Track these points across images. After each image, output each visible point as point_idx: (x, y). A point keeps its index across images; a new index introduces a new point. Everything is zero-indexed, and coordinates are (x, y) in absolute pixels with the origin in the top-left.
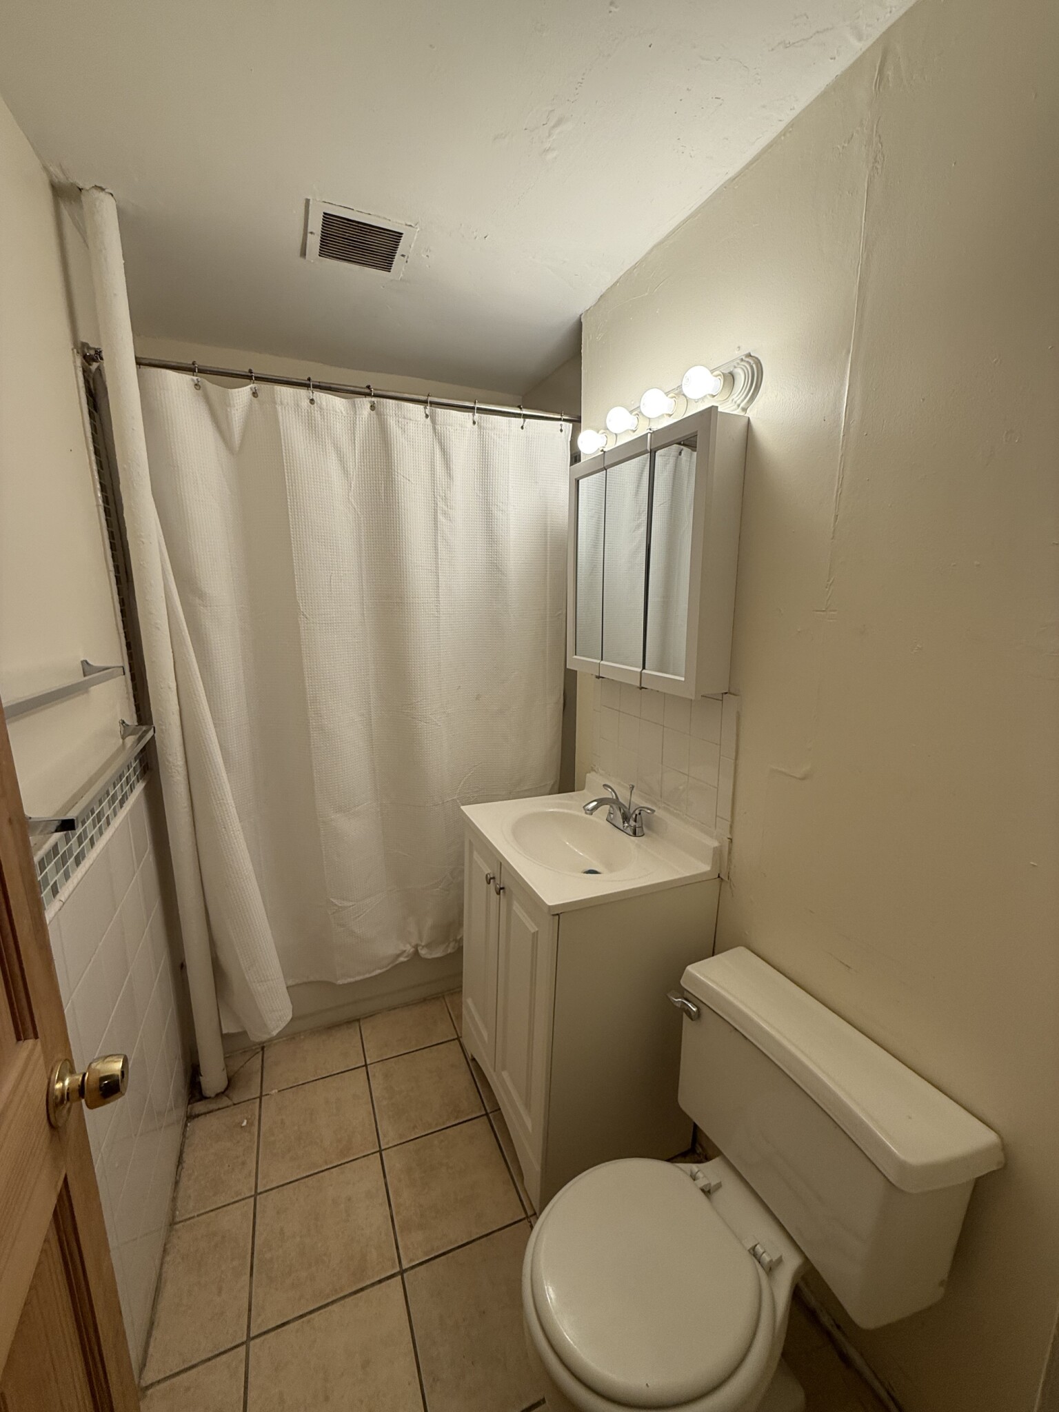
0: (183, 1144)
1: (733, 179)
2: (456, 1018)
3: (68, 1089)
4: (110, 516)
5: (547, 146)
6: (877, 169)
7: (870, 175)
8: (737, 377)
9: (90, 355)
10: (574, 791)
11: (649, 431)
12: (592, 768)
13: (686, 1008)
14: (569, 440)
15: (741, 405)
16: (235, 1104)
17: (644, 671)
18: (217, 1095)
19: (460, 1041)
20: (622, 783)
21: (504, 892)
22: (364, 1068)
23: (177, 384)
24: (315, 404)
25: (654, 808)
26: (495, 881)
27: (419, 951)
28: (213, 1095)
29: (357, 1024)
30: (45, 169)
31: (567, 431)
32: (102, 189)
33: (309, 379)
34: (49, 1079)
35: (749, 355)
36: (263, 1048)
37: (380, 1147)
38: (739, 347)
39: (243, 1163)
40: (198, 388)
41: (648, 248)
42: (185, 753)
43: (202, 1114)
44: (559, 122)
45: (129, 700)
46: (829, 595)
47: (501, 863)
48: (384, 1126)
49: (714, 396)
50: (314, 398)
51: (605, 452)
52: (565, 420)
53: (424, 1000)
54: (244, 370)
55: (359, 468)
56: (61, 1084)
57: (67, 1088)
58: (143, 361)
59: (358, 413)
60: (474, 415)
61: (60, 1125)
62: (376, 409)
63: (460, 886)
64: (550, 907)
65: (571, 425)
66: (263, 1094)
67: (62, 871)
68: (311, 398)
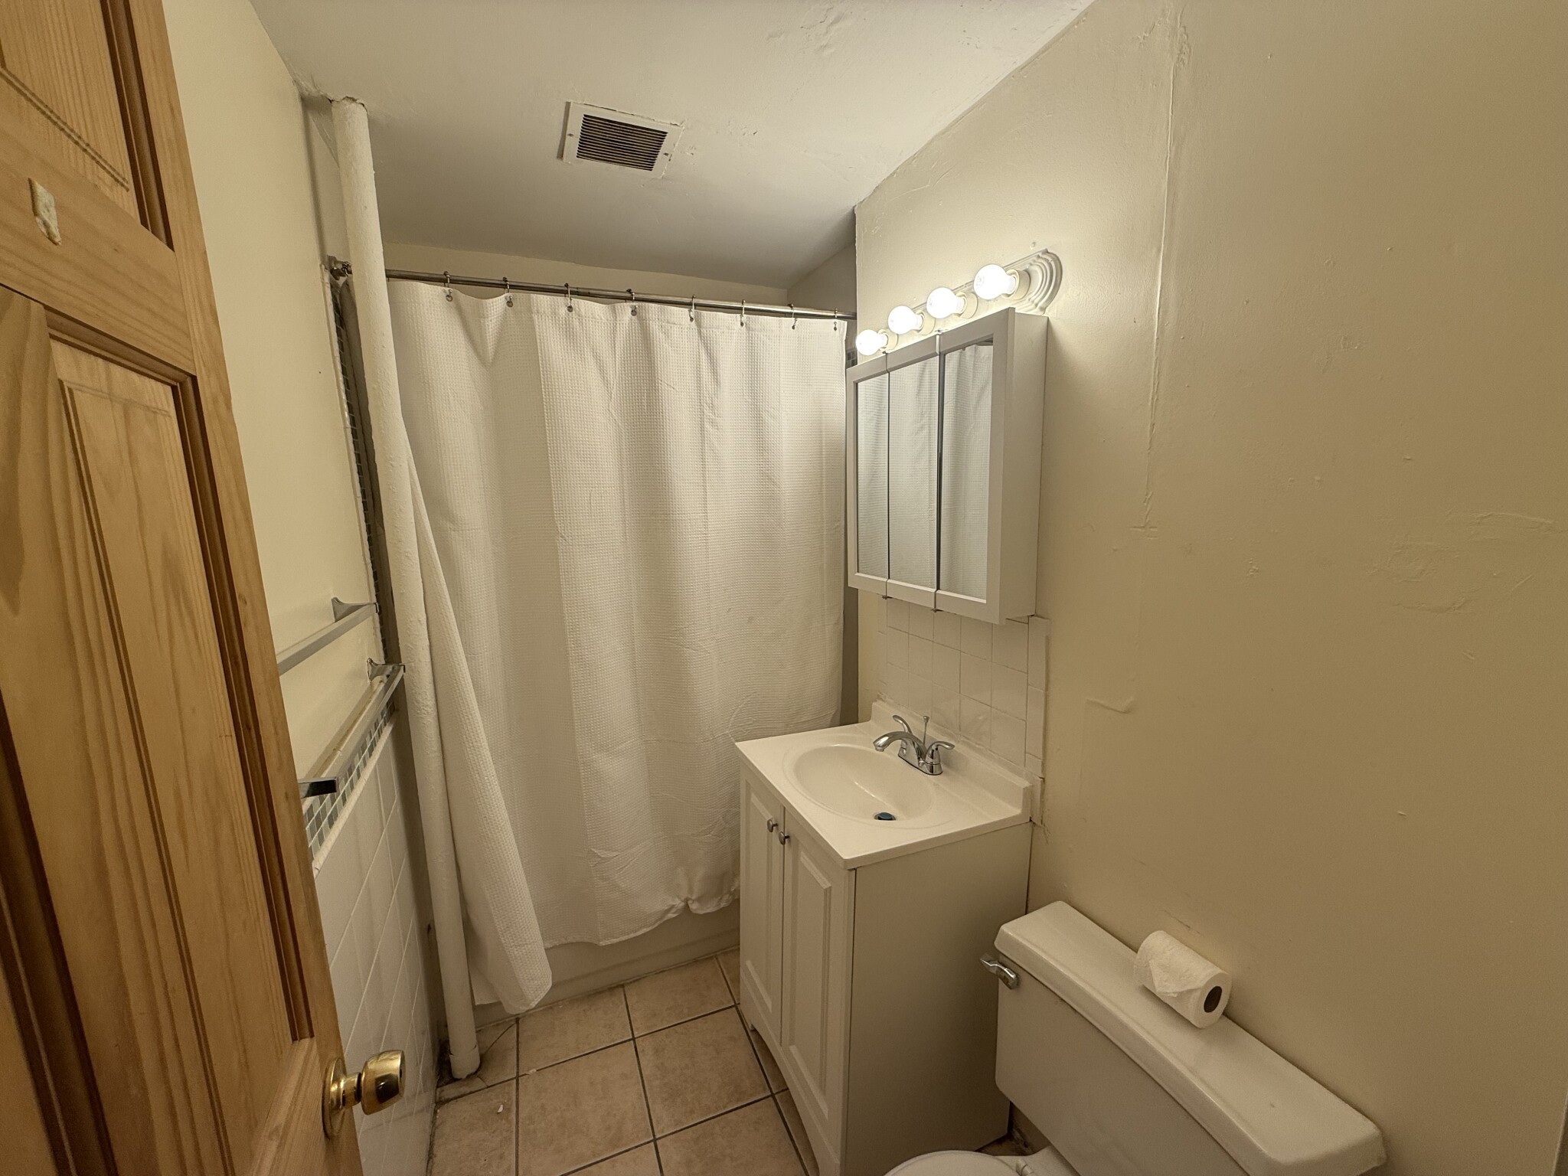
0: (432, 1135)
1: (1023, 68)
2: (733, 982)
3: (344, 1091)
4: (357, 438)
5: (824, 43)
6: (1182, 60)
7: (1175, 67)
8: (1033, 275)
9: (338, 269)
10: (857, 722)
11: (937, 333)
12: (878, 696)
13: (1003, 975)
14: (844, 338)
15: (1040, 305)
16: (488, 1087)
17: (939, 592)
18: (469, 1077)
19: (737, 1009)
20: (915, 714)
21: (789, 841)
22: (632, 1042)
23: (429, 295)
24: (574, 312)
25: (952, 743)
26: (778, 829)
27: (690, 905)
28: (465, 1077)
29: (621, 989)
30: (295, 82)
31: (841, 329)
32: (354, 100)
33: (567, 285)
34: (325, 1082)
35: (1046, 252)
36: (517, 1020)
37: (654, 1136)
38: (1034, 243)
39: (501, 1157)
40: (450, 299)
41: (930, 138)
42: (435, 689)
43: (452, 1099)
44: (837, 20)
45: (376, 635)
46: (1148, 509)
47: (785, 808)
48: (658, 1110)
49: (1009, 296)
50: (573, 306)
51: (887, 354)
52: (839, 318)
53: (696, 962)
54: (498, 278)
55: (619, 377)
56: (336, 1087)
57: (342, 1092)
58: (393, 273)
59: (618, 319)
60: (742, 316)
61: (335, 1134)
62: (638, 314)
63: (735, 832)
64: (846, 861)
65: (846, 322)
66: (520, 1074)
67: (316, 835)
68: (569, 305)
